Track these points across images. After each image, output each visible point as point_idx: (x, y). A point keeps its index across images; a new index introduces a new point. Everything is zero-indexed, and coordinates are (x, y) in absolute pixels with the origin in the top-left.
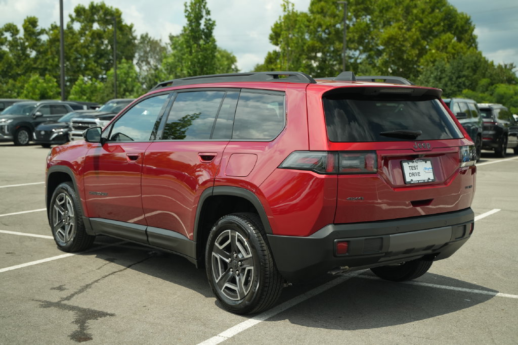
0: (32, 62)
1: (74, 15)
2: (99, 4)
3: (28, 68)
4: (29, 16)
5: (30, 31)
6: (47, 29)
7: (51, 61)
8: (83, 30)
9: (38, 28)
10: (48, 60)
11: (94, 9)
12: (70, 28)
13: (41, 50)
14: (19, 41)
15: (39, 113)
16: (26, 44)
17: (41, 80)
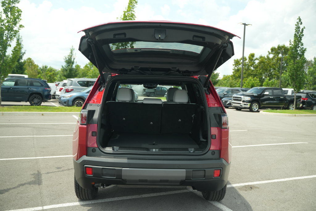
0: (251, 72)
1: (270, 51)
2: (282, 46)
3: (249, 75)
4: (251, 53)
5: (251, 59)
6: (258, 58)
7: (259, 71)
8: (274, 57)
9: (255, 57)
10: (257, 71)
11: (280, 48)
12: (268, 57)
13: (255, 67)
14: (247, 63)
15: (226, 93)
16: (249, 64)
17: (252, 80)
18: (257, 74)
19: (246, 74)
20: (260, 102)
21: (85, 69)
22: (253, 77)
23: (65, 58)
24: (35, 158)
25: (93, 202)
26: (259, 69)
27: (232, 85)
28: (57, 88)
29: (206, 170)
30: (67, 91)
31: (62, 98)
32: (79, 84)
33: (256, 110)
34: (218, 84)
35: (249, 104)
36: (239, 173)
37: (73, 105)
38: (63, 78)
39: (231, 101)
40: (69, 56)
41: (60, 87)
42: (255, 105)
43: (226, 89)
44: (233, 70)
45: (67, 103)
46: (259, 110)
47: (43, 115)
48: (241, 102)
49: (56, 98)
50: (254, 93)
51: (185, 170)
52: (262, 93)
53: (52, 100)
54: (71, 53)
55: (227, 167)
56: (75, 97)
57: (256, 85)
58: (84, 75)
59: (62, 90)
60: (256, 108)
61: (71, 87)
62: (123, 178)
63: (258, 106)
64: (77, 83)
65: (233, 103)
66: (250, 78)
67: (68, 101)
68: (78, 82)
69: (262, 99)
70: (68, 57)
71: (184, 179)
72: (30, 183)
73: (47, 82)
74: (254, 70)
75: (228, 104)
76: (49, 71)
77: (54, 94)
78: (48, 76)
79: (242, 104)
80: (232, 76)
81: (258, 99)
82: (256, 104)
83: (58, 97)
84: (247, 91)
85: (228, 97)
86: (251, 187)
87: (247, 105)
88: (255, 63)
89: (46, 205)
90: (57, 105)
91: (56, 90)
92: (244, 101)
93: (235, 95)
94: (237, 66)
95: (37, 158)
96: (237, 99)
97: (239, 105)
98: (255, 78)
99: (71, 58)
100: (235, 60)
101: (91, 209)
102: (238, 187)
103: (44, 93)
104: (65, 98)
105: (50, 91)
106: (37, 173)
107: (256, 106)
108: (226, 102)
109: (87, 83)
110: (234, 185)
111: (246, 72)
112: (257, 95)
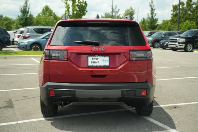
0: (188, 16)
3: (187, 19)
5: (189, 3)
9: (192, 2)
10: (194, 15)
13: (192, 11)
14: (184, 8)
15: (163, 36)
16: (187, 9)
17: (189, 23)
18: (194, 18)
19: (184, 18)
20: (194, 43)
21: (38, 18)
22: (190, 21)
23: (20, 8)
24: (5, 90)
25: (54, 118)
26: (195, 13)
27: (170, 28)
28: (15, 35)
29: (136, 90)
30: (25, 38)
31: (21, 44)
32: (35, 31)
33: (191, 50)
34: (157, 28)
35: (184, 45)
36: (167, 98)
37: (30, 49)
38: (19, 26)
39: (168, 42)
40: (24, 6)
41: (18, 34)
42: (189, 45)
43: (164, 32)
44: (172, 15)
45: (25, 48)
46: (193, 50)
47: (5, 58)
48: (177, 44)
49: (15, 44)
50: (189, 35)
51: (120, 90)
52: (196, 35)
53: (11, 46)
54: (26, 3)
55: (152, 88)
56: (32, 42)
57: (193, 28)
58: (38, 23)
59: (20, 37)
60: (191, 48)
61: (28, 34)
62: (77, 97)
63: (192, 46)
64: (33, 31)
65: (169, 44)
66: (187, 21)
67: (26, 46)
68: (34, 29)
69: (196, 40)
70: (23, 8)
71: (120, 97)
72: (5, 107)
73: (6, 30)
74: (191, 14)
75: (165, 46)
76: (4, 20)
77: (13, 41)
78: (4, 24)
79: (178, 45)
80: (170, 21)
81: (193, 40)
82: (191, 45)
83: (17, 43)
84: (182, 33)
85: (165, 39)
86: (175, 107)
87: (182, 45)
88: (192, 7)
89: (20, 121)
90: (15, 50)
91: (15, 37)
92: (179, 43)
93: (171, 38)
94: (176, 11)
95: (7, 90)
96: (173, 40)
97: (174, 46)
98: (192, 21)
99: (26, 8)
100: (173, 6)
101: (53, 122)
102: (164, 107)
103: (4, 40)
104: (23, 44)
105: (10, 37)
106: (9, 100)
107: (191, 46)
108: (164, 43)
109: (41, 31)
110: (162, 106)
111: (184, 16)
112: (191, 37)
